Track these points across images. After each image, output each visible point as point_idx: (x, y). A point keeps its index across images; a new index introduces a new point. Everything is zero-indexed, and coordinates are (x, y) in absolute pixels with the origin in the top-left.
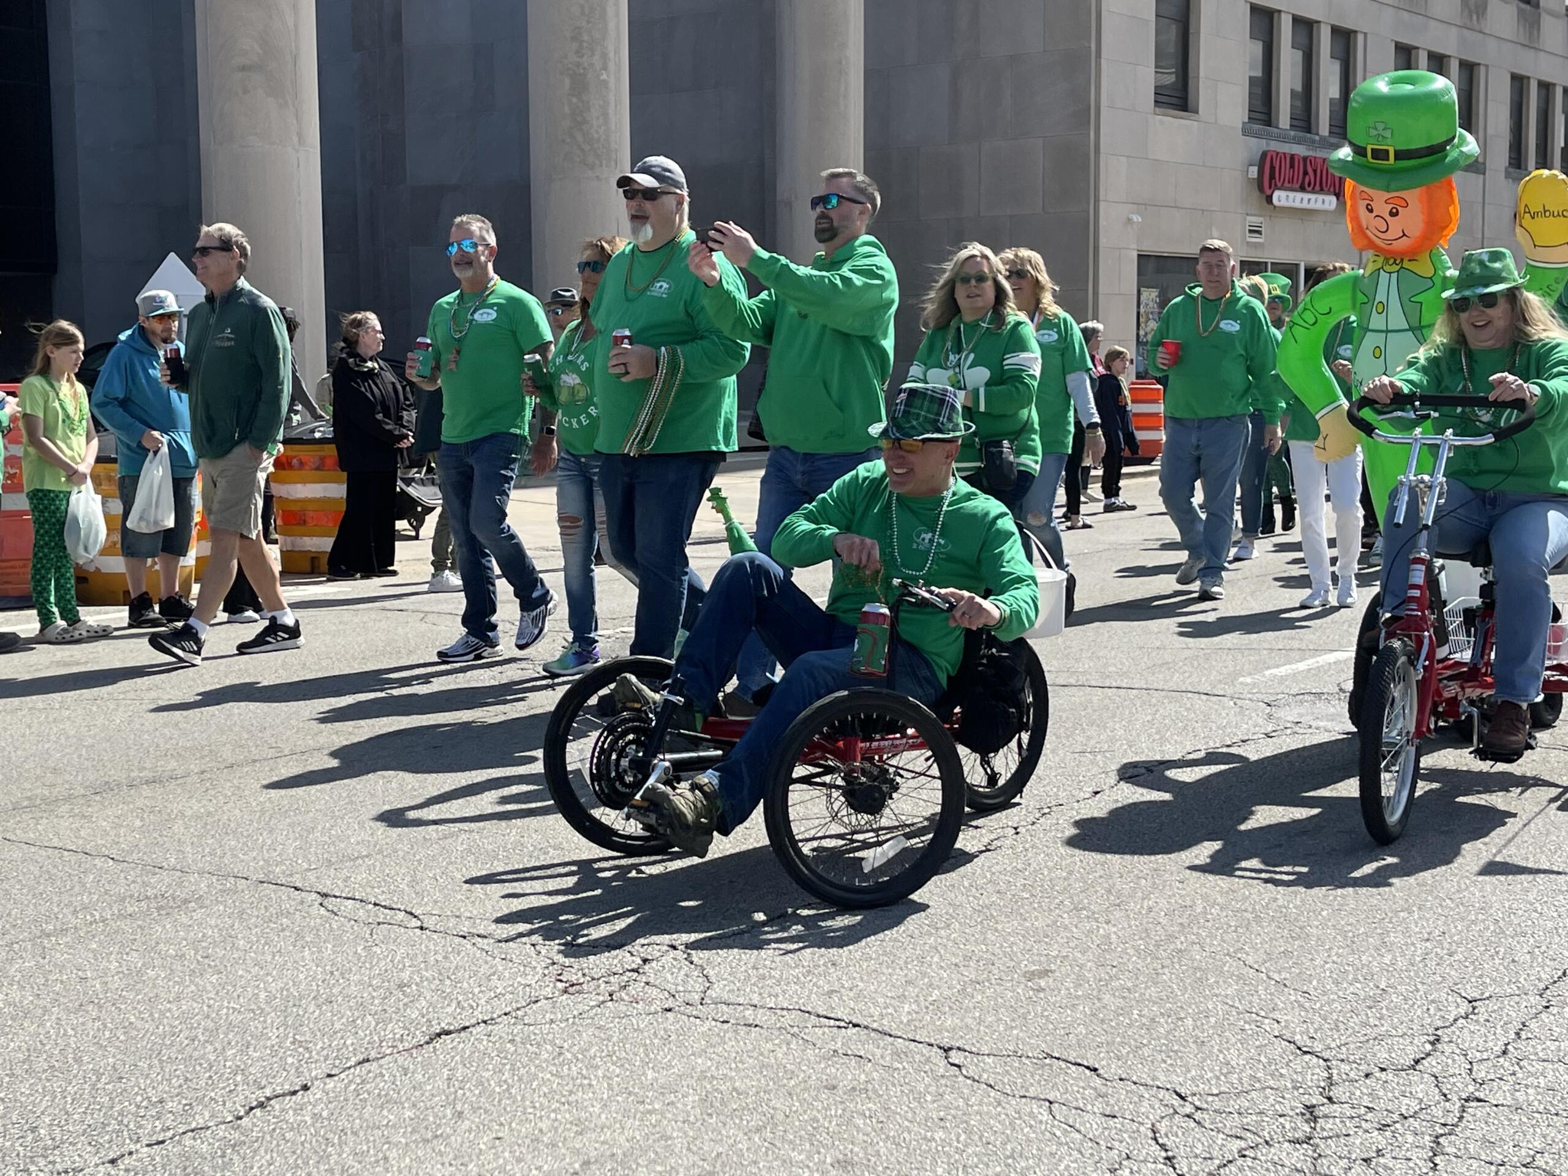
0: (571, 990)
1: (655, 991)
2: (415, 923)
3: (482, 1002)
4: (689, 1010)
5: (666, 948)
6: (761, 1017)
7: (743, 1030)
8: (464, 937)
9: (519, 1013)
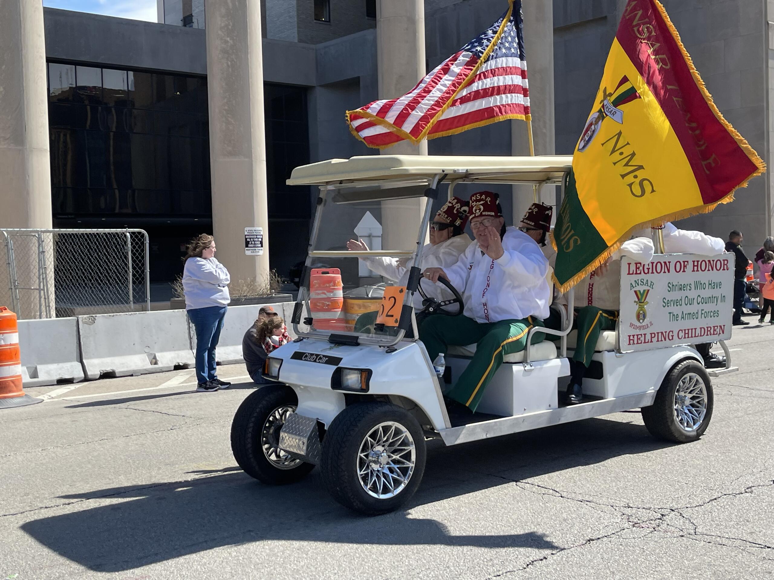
0: (635, 525)
1: (673, 528)
2: (557, 494)
3: (601, 528)
4: (691, 537)
5: (669, 510)
6: (724, 541)
7: (719, 546)
8: (581, 501)
9: (619, 534)
